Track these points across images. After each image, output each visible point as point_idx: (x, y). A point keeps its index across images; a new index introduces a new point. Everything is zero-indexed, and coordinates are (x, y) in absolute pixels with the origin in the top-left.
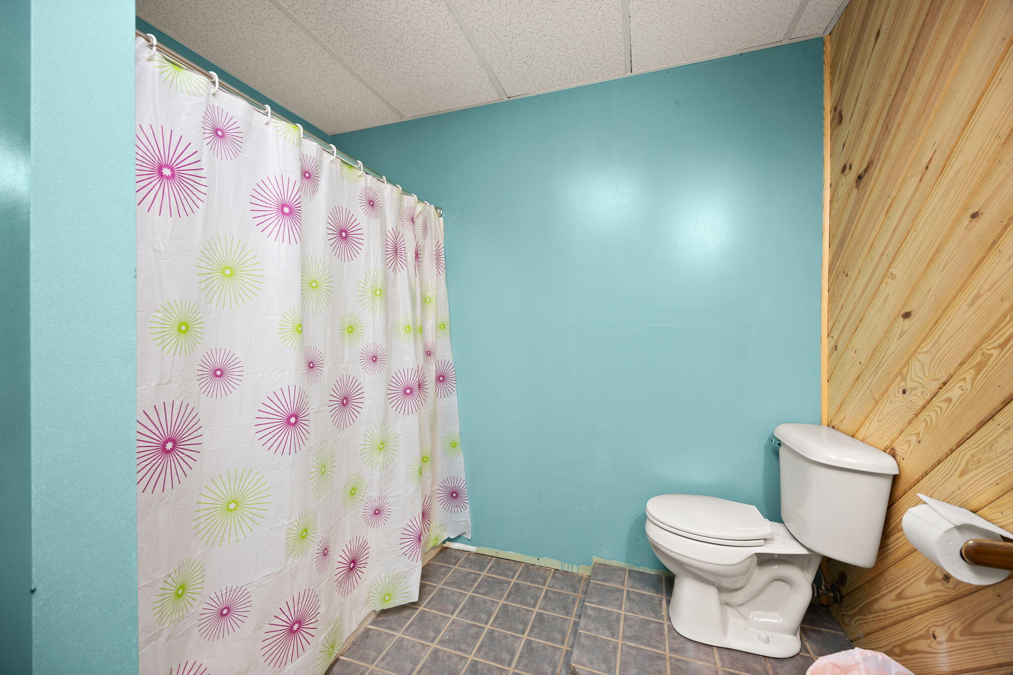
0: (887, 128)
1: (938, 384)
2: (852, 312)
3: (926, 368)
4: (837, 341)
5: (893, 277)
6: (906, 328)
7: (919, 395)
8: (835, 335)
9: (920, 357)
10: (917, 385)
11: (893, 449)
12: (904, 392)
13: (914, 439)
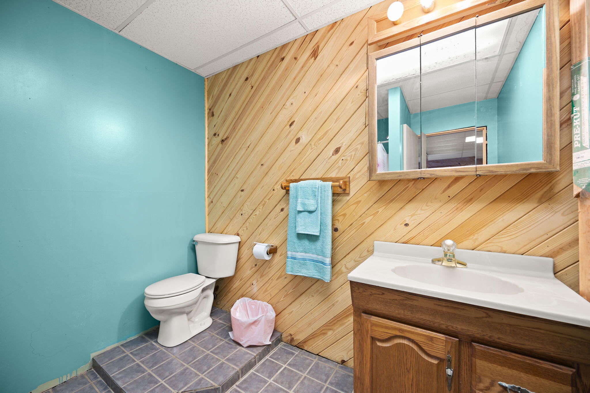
0: (234, 128)
1: (253, 211)
2: (220, 188)
3: (249, 207)
4: (213, 199)
5: (237, 178)
6: (242, 195)
7: (247, 215)
8: (212, 197)
9: (247, 203)
10: (246, 212)
11: (238, 234)
12: (242, 215)
13: (245, 229)
